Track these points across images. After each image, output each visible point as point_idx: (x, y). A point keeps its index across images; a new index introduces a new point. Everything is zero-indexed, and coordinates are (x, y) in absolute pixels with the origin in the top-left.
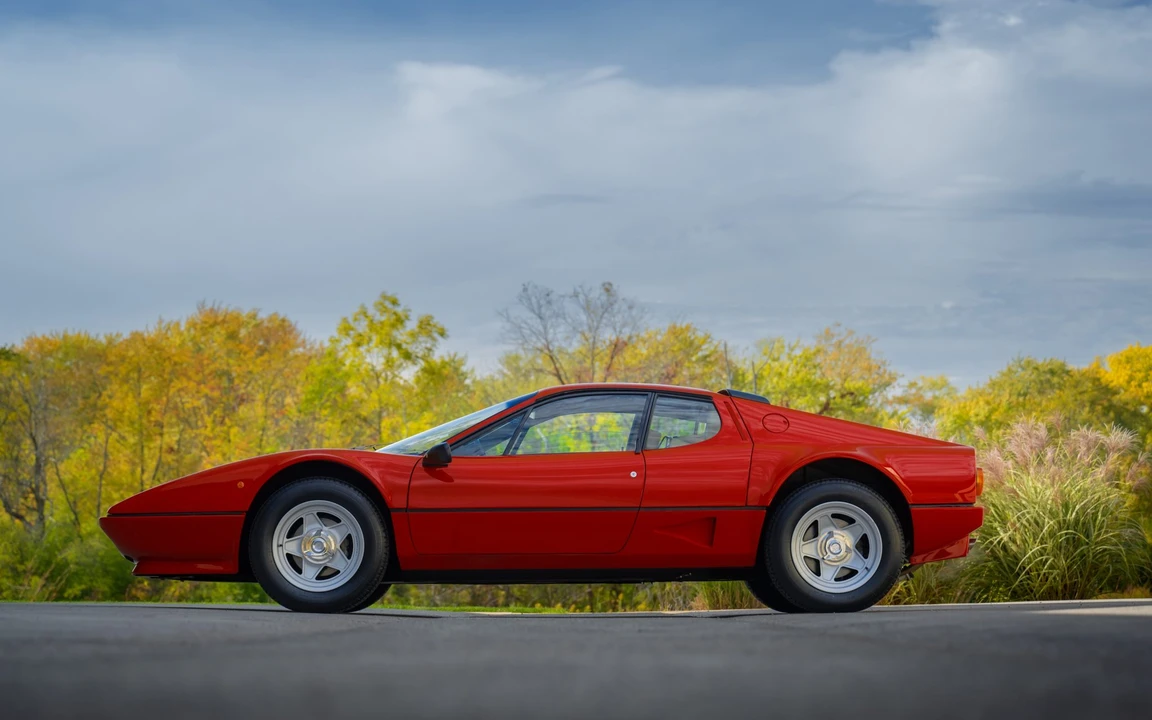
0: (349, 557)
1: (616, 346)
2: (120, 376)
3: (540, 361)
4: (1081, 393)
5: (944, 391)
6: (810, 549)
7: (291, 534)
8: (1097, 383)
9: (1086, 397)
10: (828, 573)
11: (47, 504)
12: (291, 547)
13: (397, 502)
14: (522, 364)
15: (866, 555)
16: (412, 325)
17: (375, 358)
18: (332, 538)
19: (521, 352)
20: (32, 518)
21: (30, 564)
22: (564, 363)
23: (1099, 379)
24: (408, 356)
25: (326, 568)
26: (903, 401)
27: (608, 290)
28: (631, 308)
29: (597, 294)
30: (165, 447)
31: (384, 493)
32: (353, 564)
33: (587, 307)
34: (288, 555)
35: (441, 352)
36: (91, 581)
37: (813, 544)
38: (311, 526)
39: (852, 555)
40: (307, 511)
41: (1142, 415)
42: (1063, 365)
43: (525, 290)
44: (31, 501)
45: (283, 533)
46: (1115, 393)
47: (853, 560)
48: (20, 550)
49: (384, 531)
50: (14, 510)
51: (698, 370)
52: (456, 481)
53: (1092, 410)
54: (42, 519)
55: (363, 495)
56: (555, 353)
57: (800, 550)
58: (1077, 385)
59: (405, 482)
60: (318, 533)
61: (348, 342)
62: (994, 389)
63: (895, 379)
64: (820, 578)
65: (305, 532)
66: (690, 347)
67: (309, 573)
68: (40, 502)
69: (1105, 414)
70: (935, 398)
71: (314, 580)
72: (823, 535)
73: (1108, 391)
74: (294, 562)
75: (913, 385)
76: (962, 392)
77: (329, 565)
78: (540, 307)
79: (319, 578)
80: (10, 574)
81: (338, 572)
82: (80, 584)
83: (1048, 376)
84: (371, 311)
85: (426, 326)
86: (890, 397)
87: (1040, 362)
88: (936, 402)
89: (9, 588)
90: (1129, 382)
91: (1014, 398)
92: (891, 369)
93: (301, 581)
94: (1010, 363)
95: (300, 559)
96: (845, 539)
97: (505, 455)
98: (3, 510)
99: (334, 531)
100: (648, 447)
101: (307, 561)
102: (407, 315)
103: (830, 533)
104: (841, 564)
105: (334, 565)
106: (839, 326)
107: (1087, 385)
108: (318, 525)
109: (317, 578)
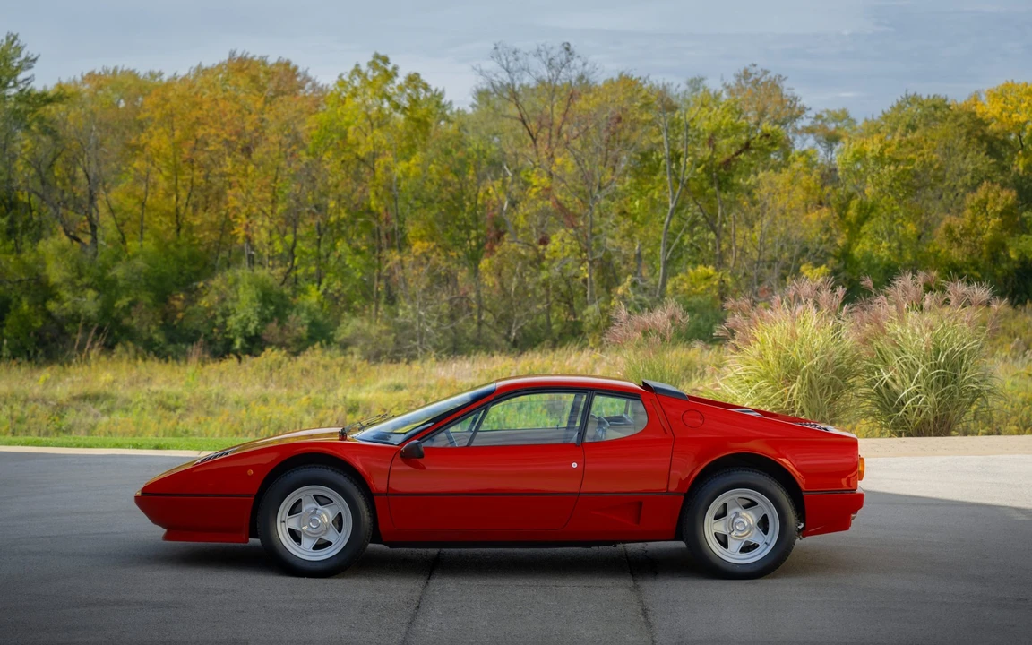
0: (340, 531)
1: (571, 96)
2: (156, 121)
4: (959, 126)
5: (845, 122)
6: (720, 527)
7: (291, 513)
8: (972, 116)
9: (963, 130)
10: (734, 545)
11: (99, 227)
12: (293, 523)
13: (379, 485)
15: (766, 531)
16: (400, 80)
18: (326, 515)
20: (87, 239)
21: (85, 280)
22: (528, 110)
23: (974, 113)
25: (320, 540)
26: (810, 130)
27: (567, 49)
28: (585, 63)
29: (558, 50)
31: (368, 481)
32: (343, 537)
33: (549, 63)
34: (289, 529)
36: (136, 294)
37: (723, 522)
38: (309, 506)
39: (754, 531)
40: (305, 494)
41: (1010, 143)
42: (945, 100)
43: (496, 48)
45: (285, 512)
46: (988, 124)
47: (756, 536)
48: (78, 267)
49: (369, 511)
50: (71, 233)
52: (428, 468)
53: (968, 141)
54: (95, 240)
55: (351, 481)
56: (521, 101)
57: (711, 528)
58: (957, 117)
59: (386, 471)
60: (314, 513)
62: (886, 122)
63: (803, 111)
64: (727, 550)
65: (304, 510)
67: (308, 543)
68: (94, 227)
69: (980, 144)
70: (838, 129)
71: (311, 550)
72: (731, 515)
73: (981, 123)
74: (296, 536)
75: (819, 117)
76: (860, 123)
77: (323, 537)
78: (508, 62)
80: (70, 288)
81: (331, 544)
82: (127, 296)
83: (932, 110)
84: (364, 68)
85: (412, 81)
86: (799, 127)
87: (924, 98)
88: (838, 133)
89: (69, 300)
90: (1001, 112)
92: (801, 102)
93: (301, 551)
94: (900, 99)
95: (300, 533)
96: (750, 518)
97: (467, 446)
98: (63, 234)
99: (327, 510)
100: (587, 440)
101: (305, 535)
102: (394, 73)
103: (736, 513)
104: (746, 539)
105: (327, 538)
106: (755, 66)
107: (965, 119)
108: (314, 505)
109: (314, 549)
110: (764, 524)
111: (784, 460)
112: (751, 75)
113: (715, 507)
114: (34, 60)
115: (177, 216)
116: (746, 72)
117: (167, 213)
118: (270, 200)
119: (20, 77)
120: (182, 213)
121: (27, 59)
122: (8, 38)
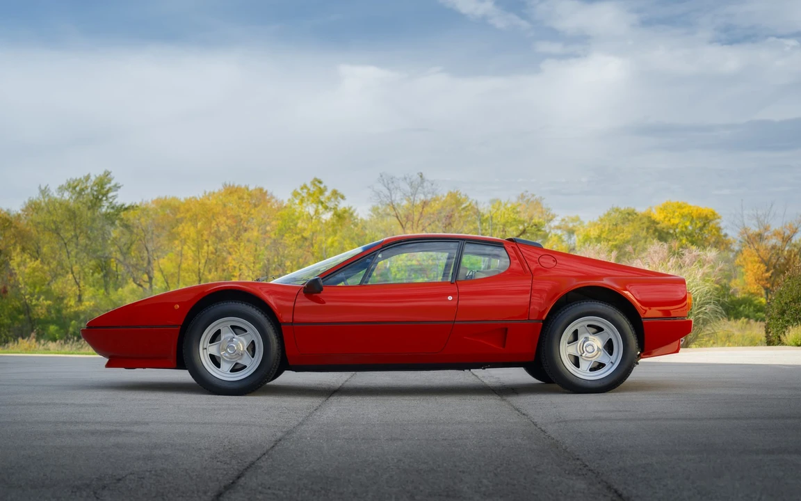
0: (253, 357)
1: (425, 203)
2: (187, 218)
3: (388, 210)
4: (643, 223)
5: (578, 222)
6: (573, 350)
7: (212, 341)
8: (650, 219)
9: (645, 226)
10: (585, 365)
11: (154, 280)
12: (213, 349)
13: (285, 318)
14: (380, 211)
15: (611, 354)
16: (327, 194)
17: (310, 209)
18: (241, 343)
19: (380, 206)
20: (147, 286)
22: (400, 211)
23: (650, 217)
24: (326, 208)
25: (237, 364)
26: (559, 228)
27: (421, 176)
28: (432, 184)
29: (416, 177)
30: (210, 252)
31: (277, 312)
32: (255, 361)
33: (411, 184)
34: (210, 355)
35: (343, 205)
37: (575, 345)
38: (227, 334)
39: (601, 353)
40: (224, 325)
41: (670, 234)
42: (634, 210)
43: (381, 176)
44: (145, 277)
45: (206, 340)
46: (658, 223)
47: (603, 357)
49: (277, 339)
50: (138, 282)
51: (463, 213)
52: (327, 304)
53: (648, 232)
54: (151, 286)
55: (262, 313)
56: (396, 206)
57: (566, 351)
58: (640, 220)
59: (291, 304)
60: (231, 340)
61: (297, 201)
63: (554, 217)
64: (579, 369)
65: (222, 339)
66: (459, 202)
67: (226, 367)
68: (151, 279)
69: (654, 234)
70: (574, 226)
71: (229, 372)
72: (581, 339)
73: (654, 222)
74: (215, 360)
75: (563, 220)
76: (586, 223)
77: (239, 362)
78: (388, 184)
79: (233, 370)
81: (245, 367)
83: (627, 215)
84: (309, 185)
85: (335, 193)
86: (553, 225)
87: (623, 209)
88: (574, 229)
90: (665, 218)
91: (611, 227)
92: (553, 212)
93: (219, 373)
94: (609, 209)
95: (219, 358)
96: (597, 342)
97: (361, 285)
98: (133, 283)
99: (242, 338)
100: (461, 277)
101: (224, 360)
102: (326, 188)
103: (586, 338)
104: (594, 359)
105: (242, 362)
106: (527, 192)
107: (645, 220)
108: (231, 334)
109: (231, 371)
110: (609, 347)
111: (626, 292)
112: (525, 197)
113: (568, 334)
114: (119, 187)
115: (199, 273)
116: (522, 195)
117: (194, 271)
118: (252, 261)
119: (110, 195)
120: (202, 271)
121: (115, 186)
122: (105, 172)
